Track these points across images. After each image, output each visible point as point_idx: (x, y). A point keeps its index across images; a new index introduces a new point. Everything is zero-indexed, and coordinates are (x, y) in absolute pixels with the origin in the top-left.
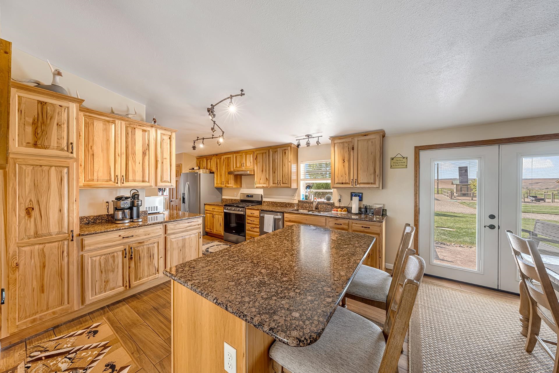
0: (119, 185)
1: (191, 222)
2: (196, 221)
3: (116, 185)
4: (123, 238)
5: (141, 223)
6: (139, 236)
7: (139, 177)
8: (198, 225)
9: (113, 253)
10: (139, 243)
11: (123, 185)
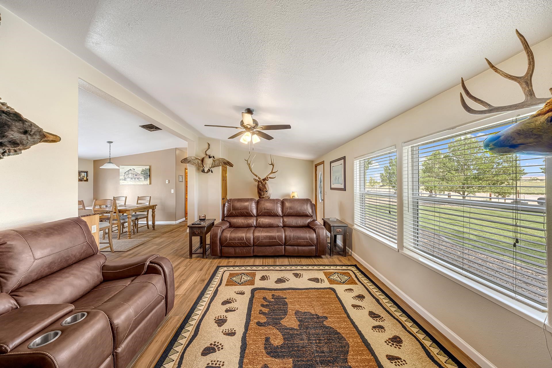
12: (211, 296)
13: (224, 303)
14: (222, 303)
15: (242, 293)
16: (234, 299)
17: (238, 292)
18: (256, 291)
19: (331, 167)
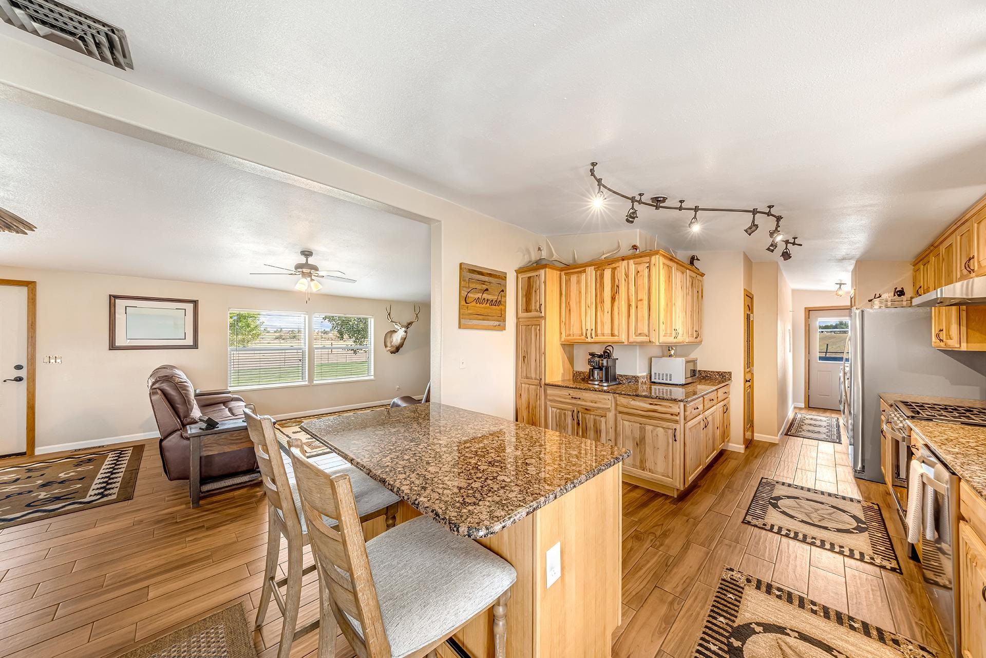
0: (589, 340)
1: (656, 405)
2: (665, 406)
3: (587, 340)
4: (572, 397)
5: (605, 388)
6: (585, 401)
7: (607, 330)
8: (672, 415)
9: (565, 410)
10: (586, 409)
11: (592, 340)
19: (112, 305)
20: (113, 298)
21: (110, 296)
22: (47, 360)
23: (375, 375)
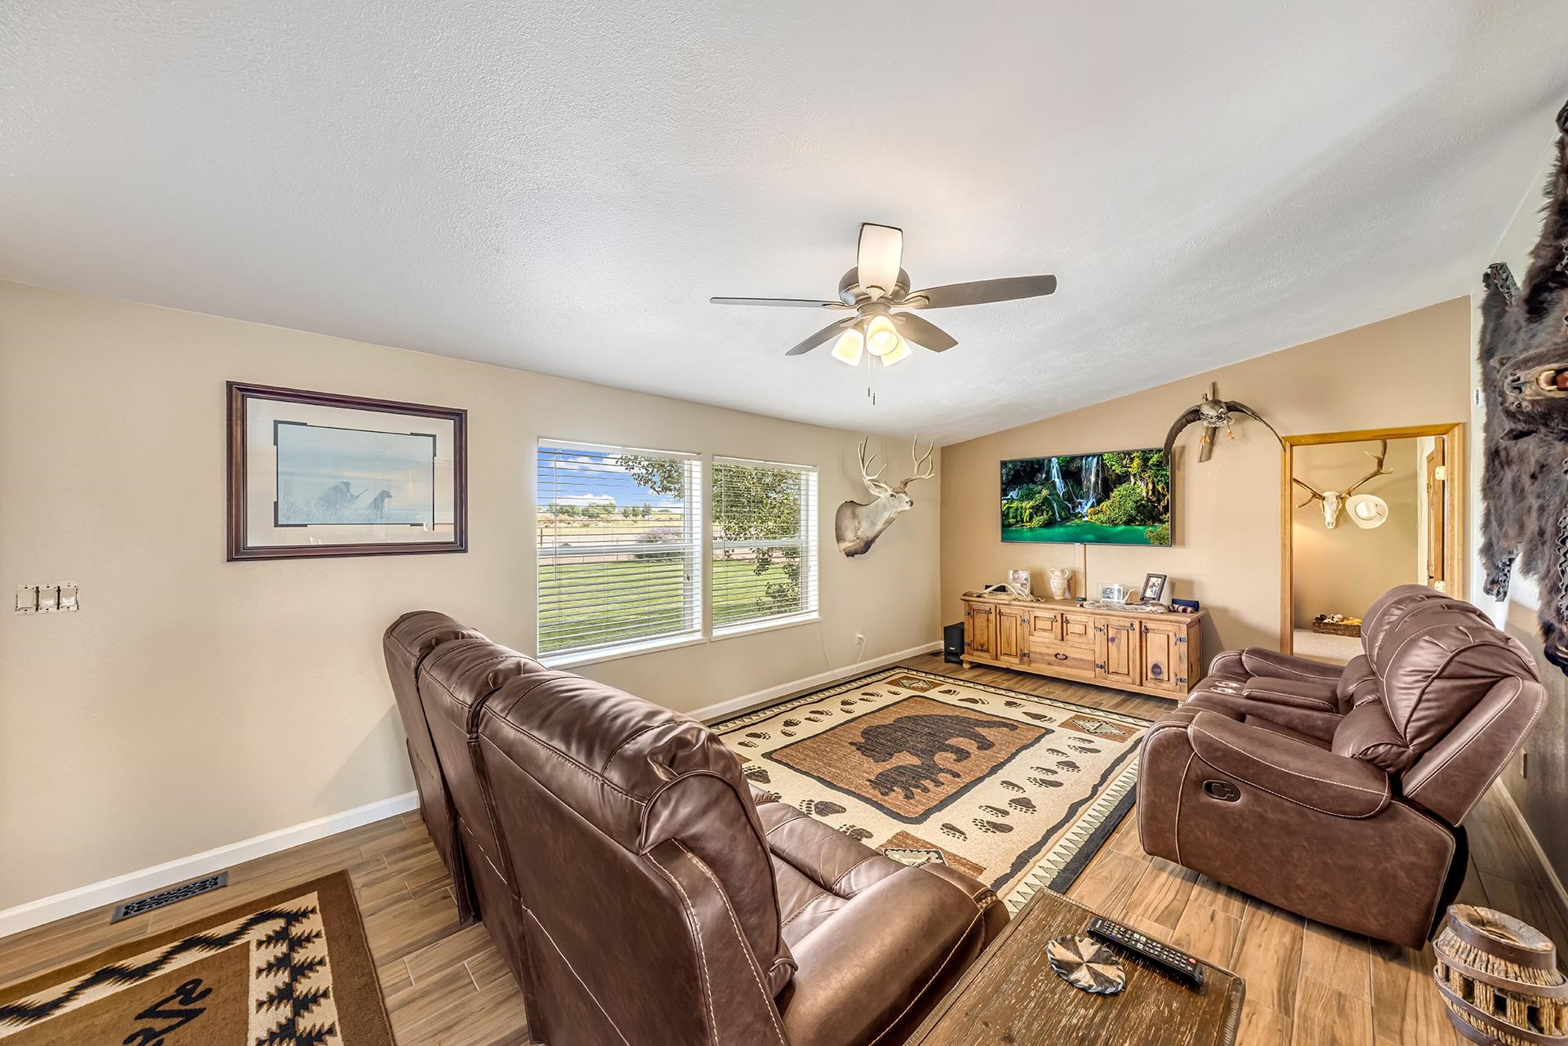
12: (1038, 861)
13: (1006, 829)
14: (1009, 831)
15: (949, 828)
16: (977, 825)
17: (958, 834)
18: (912, 818)
19: (236, 414)
20: (238, 394)
21: (230, 385)
22: (28, 600)
23: (821, 610)
